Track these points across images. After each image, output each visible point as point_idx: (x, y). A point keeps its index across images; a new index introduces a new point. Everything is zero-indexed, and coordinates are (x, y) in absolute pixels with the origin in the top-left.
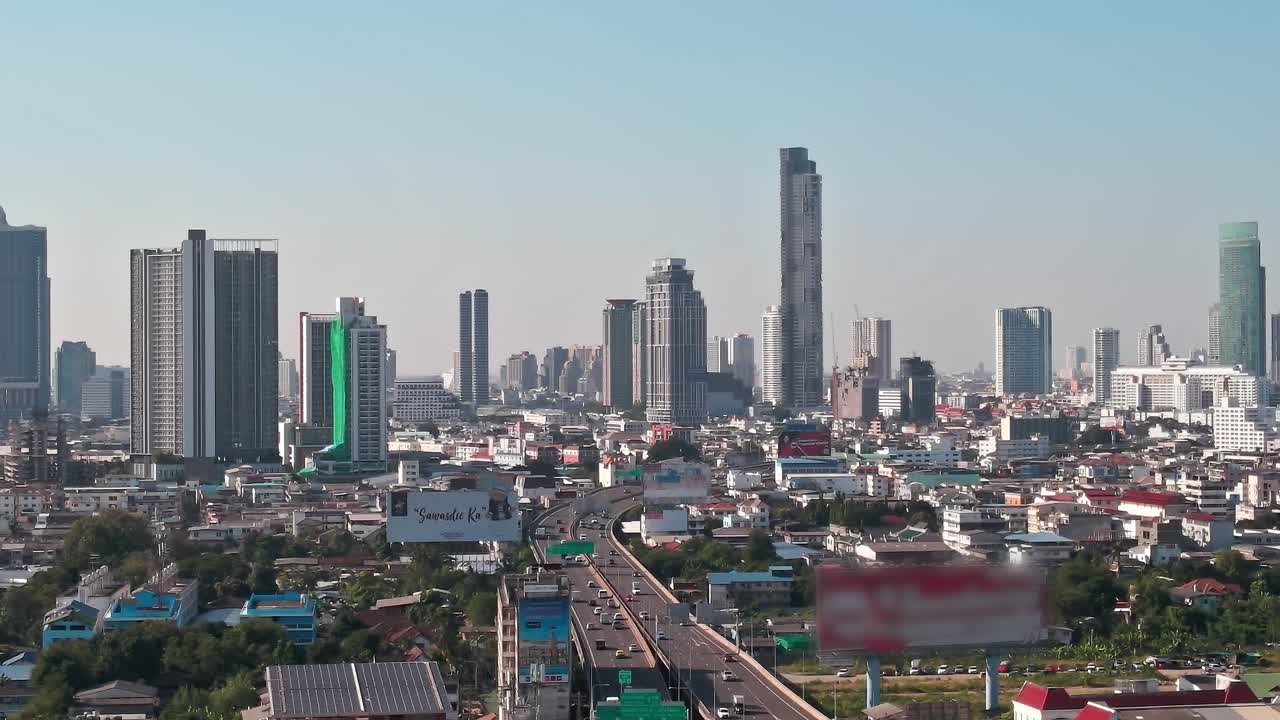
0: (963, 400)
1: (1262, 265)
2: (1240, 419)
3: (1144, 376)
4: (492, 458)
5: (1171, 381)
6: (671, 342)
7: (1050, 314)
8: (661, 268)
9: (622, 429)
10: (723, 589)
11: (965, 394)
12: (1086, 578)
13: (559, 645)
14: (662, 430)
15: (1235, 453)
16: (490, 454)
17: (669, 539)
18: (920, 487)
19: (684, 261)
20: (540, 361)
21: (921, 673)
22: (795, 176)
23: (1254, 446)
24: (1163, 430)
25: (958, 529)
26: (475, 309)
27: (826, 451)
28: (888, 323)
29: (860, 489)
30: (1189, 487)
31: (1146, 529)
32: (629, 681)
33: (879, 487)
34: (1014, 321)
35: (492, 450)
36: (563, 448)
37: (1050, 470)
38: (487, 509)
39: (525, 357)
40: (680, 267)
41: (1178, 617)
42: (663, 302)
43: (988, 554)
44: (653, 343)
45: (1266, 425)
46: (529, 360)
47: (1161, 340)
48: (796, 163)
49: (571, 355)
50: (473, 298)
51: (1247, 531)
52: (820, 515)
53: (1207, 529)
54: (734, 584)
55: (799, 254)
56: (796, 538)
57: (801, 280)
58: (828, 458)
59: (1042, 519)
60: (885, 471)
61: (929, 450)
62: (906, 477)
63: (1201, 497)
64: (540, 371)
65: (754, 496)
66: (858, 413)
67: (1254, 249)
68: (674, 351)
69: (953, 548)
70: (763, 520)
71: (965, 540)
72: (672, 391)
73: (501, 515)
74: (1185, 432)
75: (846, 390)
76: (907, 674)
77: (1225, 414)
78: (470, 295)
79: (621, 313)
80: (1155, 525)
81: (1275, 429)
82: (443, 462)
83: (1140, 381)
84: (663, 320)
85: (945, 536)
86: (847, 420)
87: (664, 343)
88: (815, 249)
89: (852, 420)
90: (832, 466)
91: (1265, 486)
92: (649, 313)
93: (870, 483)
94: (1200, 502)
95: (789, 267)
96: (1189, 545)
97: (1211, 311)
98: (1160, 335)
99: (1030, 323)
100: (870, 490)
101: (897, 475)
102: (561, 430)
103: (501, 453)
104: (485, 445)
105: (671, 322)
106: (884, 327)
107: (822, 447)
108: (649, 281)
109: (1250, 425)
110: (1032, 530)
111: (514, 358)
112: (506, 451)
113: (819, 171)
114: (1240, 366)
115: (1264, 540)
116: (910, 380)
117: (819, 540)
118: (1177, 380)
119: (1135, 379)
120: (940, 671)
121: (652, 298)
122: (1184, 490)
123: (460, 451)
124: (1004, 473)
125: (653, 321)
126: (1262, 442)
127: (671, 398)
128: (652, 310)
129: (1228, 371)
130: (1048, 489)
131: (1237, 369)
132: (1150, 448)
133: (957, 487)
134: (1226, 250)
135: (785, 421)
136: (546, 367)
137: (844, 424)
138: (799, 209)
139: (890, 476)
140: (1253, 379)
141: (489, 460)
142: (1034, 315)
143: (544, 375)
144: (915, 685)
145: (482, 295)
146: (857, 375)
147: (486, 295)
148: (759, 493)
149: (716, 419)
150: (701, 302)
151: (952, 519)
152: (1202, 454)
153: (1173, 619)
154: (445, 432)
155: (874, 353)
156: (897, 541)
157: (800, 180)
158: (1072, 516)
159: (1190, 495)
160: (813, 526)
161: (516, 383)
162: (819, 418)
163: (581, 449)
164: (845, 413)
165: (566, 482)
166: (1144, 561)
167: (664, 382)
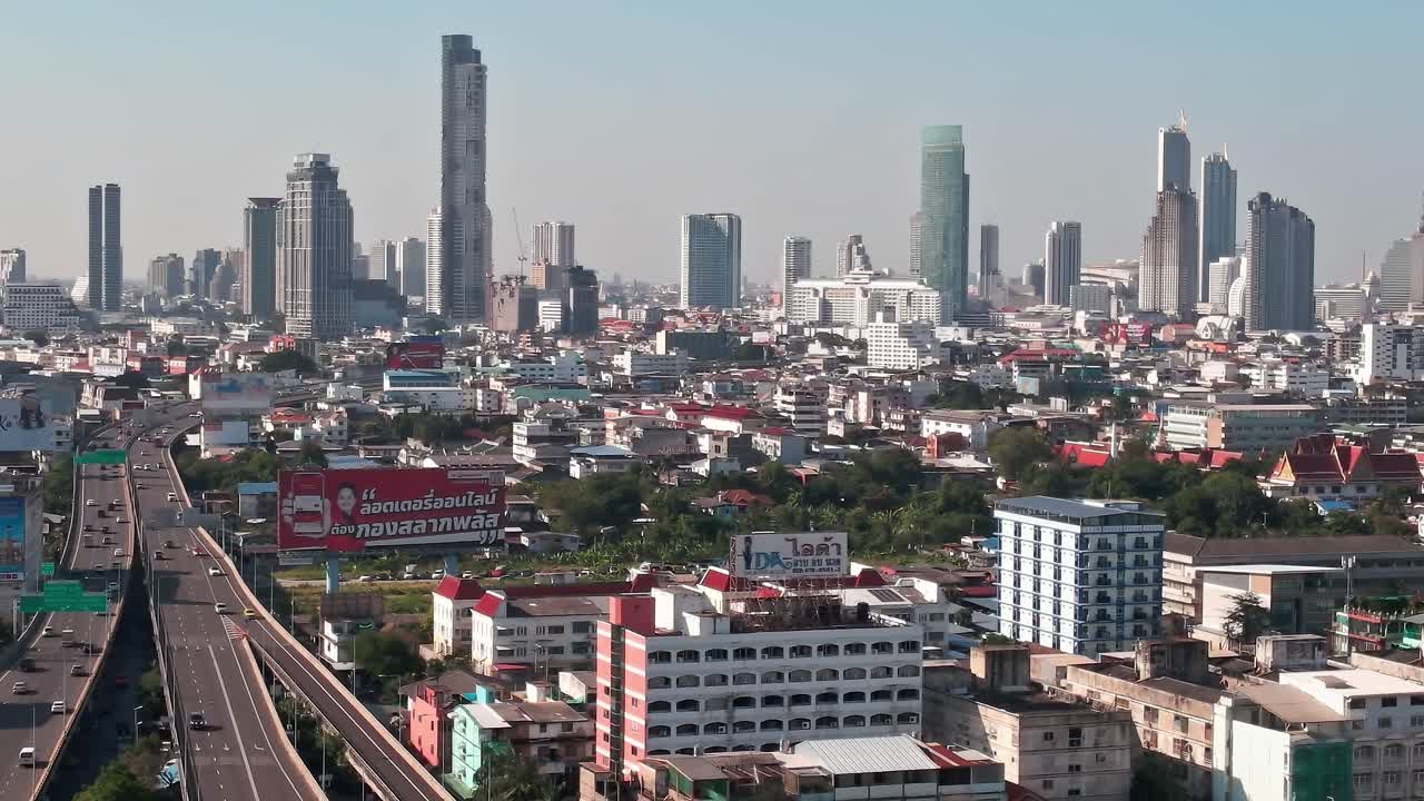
0: (644, 313)
1: (966, 172)
2: (893, 335)
3: (825, 290)
4: (91, 369)
5: (852, 295)
6: (314, 245)
7: (740, 222)
8: (303, 164)
9: (246, 340)
10: (253, 500)
11: (646, 307)
12: (610, 488)
13: (15, 544)
14: (284, 340)
15: (879, 371)
16: (90, 364)
17: (224, 451)
18: (527, 401)
19: (328, 156)
20: (188, 264)
21: (415, 578)
22: (457, 66)
23: (907, 363)
24: (823, 346)
25: (525, 442)
26: (105, 205)
27: (437, 363)
28: (572, 228)
29: (468, 404)
30: (784, 402)
31: (718, 443)
32: (52, 573)
33: (489, 402)
34: (701, 228)
35: (92, 360)
36: (170, 359)
37: (672, 385)
38: (20, 417)
39: (172, 259)
40: (322, 163)
41: (689, 524)
42: (305, 201)
43: (544, 467)
44: (293, 246)
45: (919, 342)
46: (175, 264)
47: (861, 251)
48: (460, 52)
49: (223, 258)
50: (104, 193)
51: (827, 447)
52: (403, 428)
53: (778, 444)
54: (264, 494)
55: (461, 151)
56: (370, 452)
57: (463, 181)
58: (439, 371)
59: (618, 433)
60: (495, 385)
61: (554, 364)
62: (513, 391)
63: (794, 413)
64: (188, 275)
65: (341, 409)
66: (513, 325)
67: (959, 155)
68: (316, 255)
69: (519, 461)
70: (341, 433)
71: (531, 453)
72: (313, 299)
73: (34, 424)
74: (845, 349)
75: (502, 300)
76: (401, 578)
77: (879, 329)
78: (101, 190)
79: (263, 214)
80: (725, 439)
81: (929, 346)
82: (32, 373)
83: (821, 295)
84: (304, 221)
85: (515, 449)
86: (501, 332)
87: (306, 247)
88: (478, 146)
89: (506, 333)
90: (445, 379)
91: (875, 402)
92: (290, 213)
93: (480, 398)
94: (793, 417)
95: (451, 166)
96: (759, 458)
97: (912, 220)
98: (860, 245)
99: (718, 230)
100: (480, 405)
101: (505, 389)
102: (184, 340)
103: (102, 364)
104: (86, 355)
105: (313, 223)
106: (567, 233)
107: (433, 359)
108: (291, 178)
109: (904, 342)
110: (610, 443)
111: (160, 259)
112: (107, 362)
113: (483, 61)
114: (925, 280)
115: (842, 456)
116: (571, 290)
117: (394, 453)
118: (859, 293)
119: (816, 292)
120: (434, 576)
121: (293, 197)
122: (779, 406)
123: (58, 361)
124: (624, 389)
125: (293, 223)
126: (915, 359)
127: (313, 307)
128: (293, 209)
129: (912, 285)
130: (648, 404)
131: (922, 283)
132: (794, 364)
133: (564, 402)
134: (929, 155)
135: (437, 333)
136: (195, 270)
137: (497, 337)
138: (462, 103)
139: (500, 390)
140: (936, 294)
141: (88, 371)
142: (723, 222)
143: (192, 279)
144: (399, 588)
145: (114, 190)
146: (513, 283)
147: (118, 190)
148: (347, 405)
149: (363, 330)
150: (347, 202)
151: (520, 432)
152: (847, 372)
153: (684, 526)
154: (57, 341)
155: (555, 262)
156: (465, 455)
157: (464, 70)
158: (646, 430)
159: (784, 411)
160: (393, 440)
161: (160, 289)
162: (475, 331)
163: (189, 359)
164: (500, 325)
165: (153, 394)
166: (704, 474)
167: (306, 290)
